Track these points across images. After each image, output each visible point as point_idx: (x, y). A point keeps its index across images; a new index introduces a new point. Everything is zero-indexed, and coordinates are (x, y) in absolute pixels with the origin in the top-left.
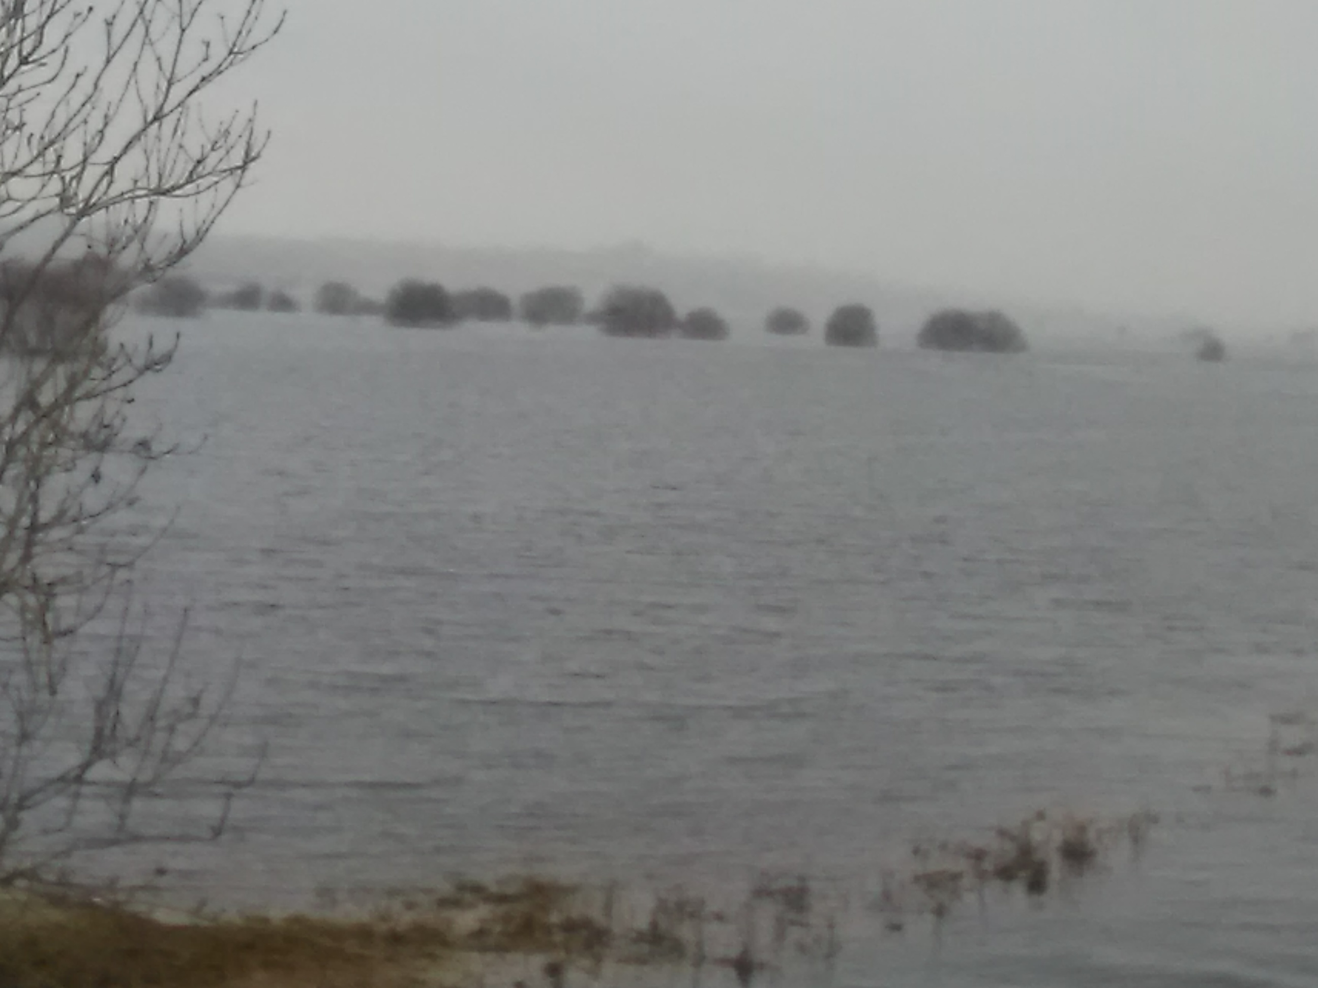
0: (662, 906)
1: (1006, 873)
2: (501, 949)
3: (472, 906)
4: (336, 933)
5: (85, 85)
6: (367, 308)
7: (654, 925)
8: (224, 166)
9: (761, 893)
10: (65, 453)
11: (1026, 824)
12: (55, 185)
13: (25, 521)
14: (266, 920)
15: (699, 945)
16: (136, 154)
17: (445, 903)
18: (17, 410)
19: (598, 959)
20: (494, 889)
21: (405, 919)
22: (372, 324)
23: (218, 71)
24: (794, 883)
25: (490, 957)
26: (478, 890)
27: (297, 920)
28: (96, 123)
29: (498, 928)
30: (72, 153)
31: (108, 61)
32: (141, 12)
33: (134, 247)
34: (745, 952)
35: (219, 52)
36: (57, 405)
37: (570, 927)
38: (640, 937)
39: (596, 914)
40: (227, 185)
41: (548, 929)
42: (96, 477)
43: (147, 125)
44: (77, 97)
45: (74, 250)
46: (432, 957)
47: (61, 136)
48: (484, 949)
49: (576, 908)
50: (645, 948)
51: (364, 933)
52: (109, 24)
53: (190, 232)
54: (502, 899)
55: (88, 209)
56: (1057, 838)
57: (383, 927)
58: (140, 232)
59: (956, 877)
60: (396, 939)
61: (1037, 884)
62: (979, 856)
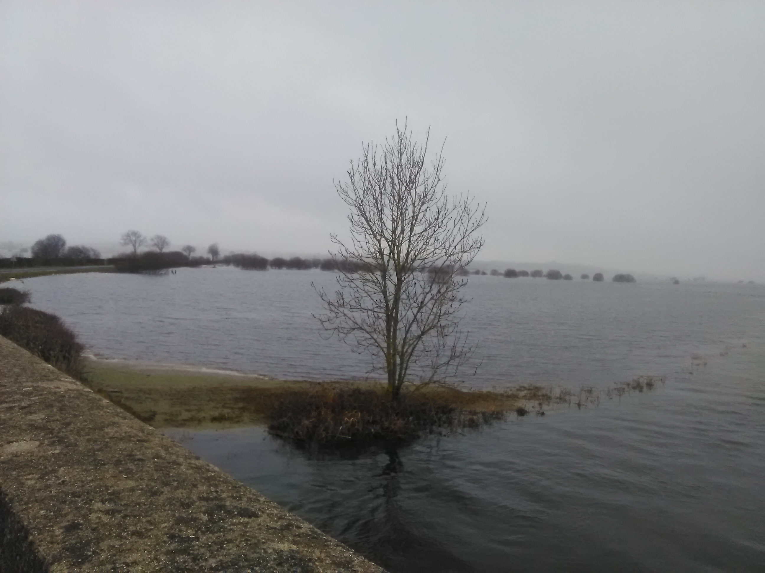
0: (562, 392)
1: (634, 388)
2: (529, 399)
3: (523, 391)
4: (496, 395)
5: (450, 232)
6: (500, 274)
7: (560, 396)
8: (476, 247)
9: (582, 390)
10: (446, 301)
11: (639, 379)
12: (444, 251)
13: (438, 314)
14: (482, 392)
15: (570, 400)
16: (459, 245)
17: (518, 390)
18: (437, 293)
19: (549, 402)
20: (528, 388)
21: (510, 393)
22: (501, 277)
23: (475, 229)
24: (589, 389)
25: (527, 401)
26: (524, 387)
27: (489, 392)
28: (452, 239)
29: (529, 395)
30: (447, 245)
31: (454, 227)
32: (461, 218)
33: (459, 262)
34: (580, 402)
35: (475, 225)
36: (444, 293)
37: (543, 396)
38: (557, 398)
39: (549, 394)
40: (477, 250)
41: (539, 396)
42: (451, 306)
43: (462, 239)
44: (448, 234)
45: (448, 263)
46: (515, 400)
47: (446, 241)
48: (526, 400)
49: (544, 392)
50: (559, 401)
51: (502, 395)
52: (455, 220)
53: (469, 260)
54: (529, 390)
55: (450, 255)
56: (645, 381)
57: (506, 394)
58: (460, 260)
59: (624, 389)
60: (508, 396)
61: (641, 391)
62: (628, 385)
